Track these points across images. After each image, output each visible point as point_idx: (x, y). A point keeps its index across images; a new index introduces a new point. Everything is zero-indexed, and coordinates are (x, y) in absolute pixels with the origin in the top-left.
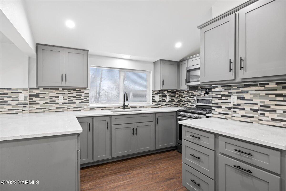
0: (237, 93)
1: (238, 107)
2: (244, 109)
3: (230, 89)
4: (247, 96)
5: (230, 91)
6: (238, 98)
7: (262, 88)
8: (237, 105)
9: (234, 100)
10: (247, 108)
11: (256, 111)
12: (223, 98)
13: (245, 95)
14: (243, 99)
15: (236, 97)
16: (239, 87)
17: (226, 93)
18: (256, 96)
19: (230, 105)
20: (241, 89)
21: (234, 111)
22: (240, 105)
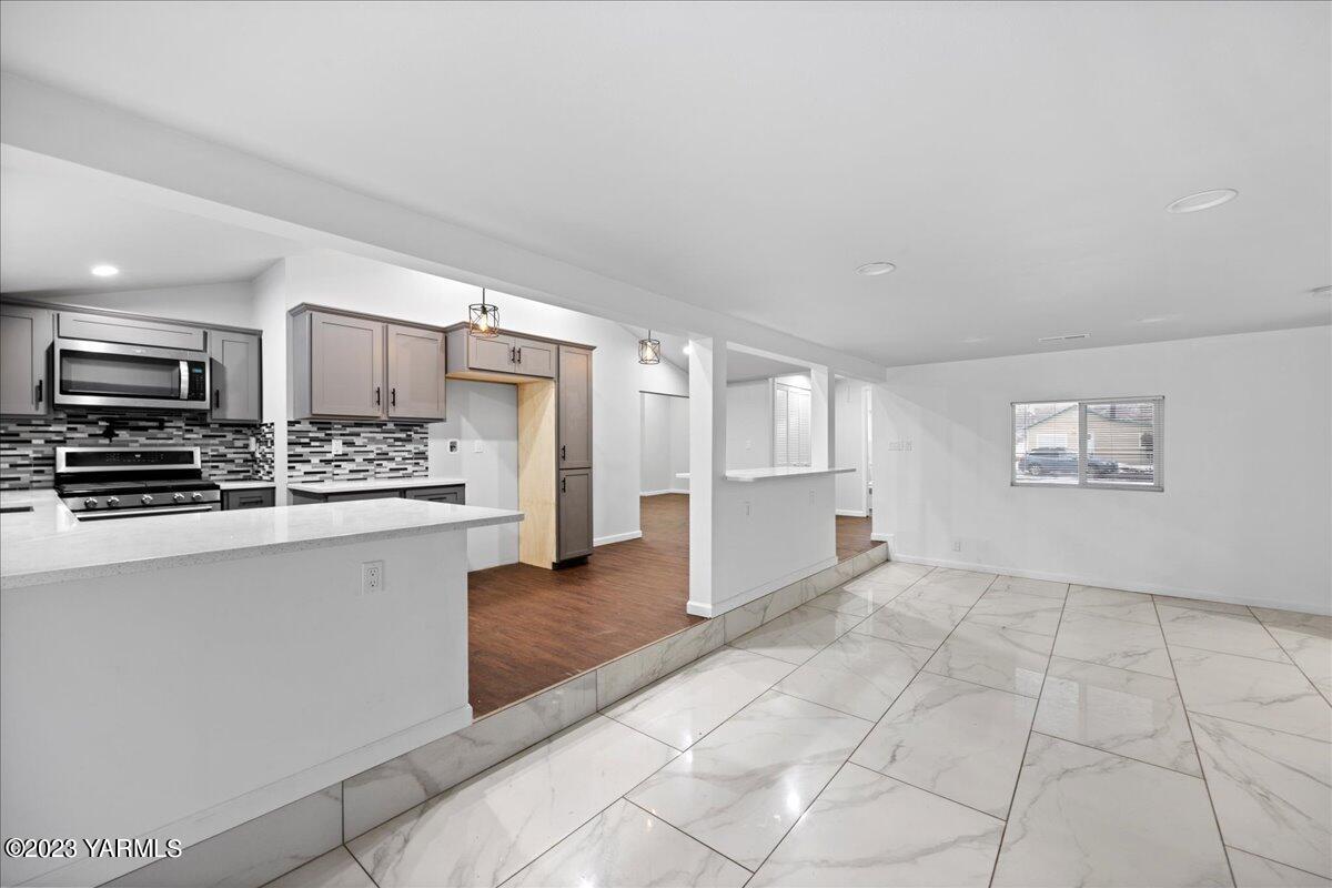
0: (341, 435)
1: (344, 458)
2: (354, 460)
3: (330, 429)
4: (358, 441)
5: (328, 432)
6: (344, 444)
7: (379, 430)
8: (343, 455)
9: (336, 447)
10: (359, 459)
11: (370, 461)
12: (313, 444)
13: (355, 439)
14: (352, 444)
15: (341, 442)
16: (345, 426)
17: (321, 435)
18: (372, 440)
19: (329, 457)
20: (348, 430)
21: (336, 466)
22: (347, 455)
